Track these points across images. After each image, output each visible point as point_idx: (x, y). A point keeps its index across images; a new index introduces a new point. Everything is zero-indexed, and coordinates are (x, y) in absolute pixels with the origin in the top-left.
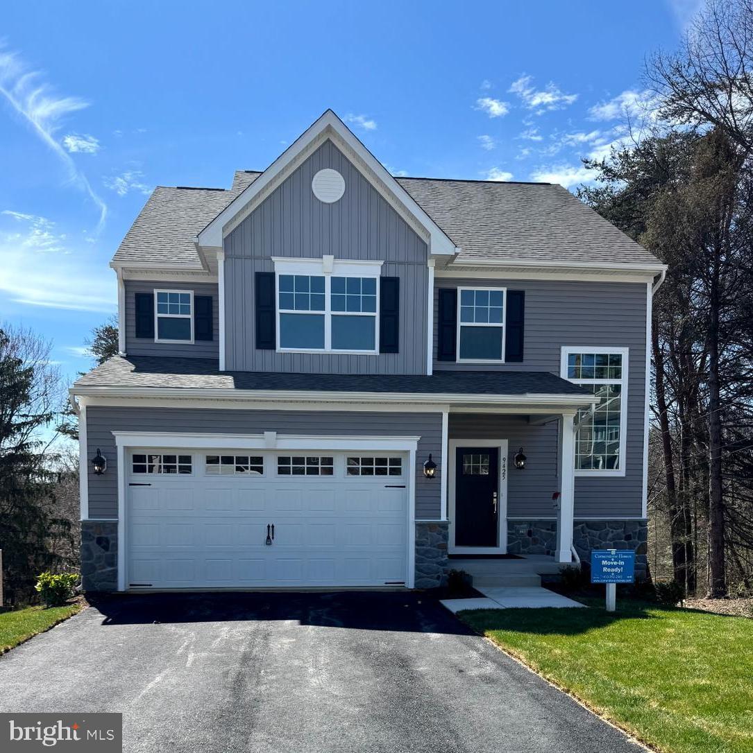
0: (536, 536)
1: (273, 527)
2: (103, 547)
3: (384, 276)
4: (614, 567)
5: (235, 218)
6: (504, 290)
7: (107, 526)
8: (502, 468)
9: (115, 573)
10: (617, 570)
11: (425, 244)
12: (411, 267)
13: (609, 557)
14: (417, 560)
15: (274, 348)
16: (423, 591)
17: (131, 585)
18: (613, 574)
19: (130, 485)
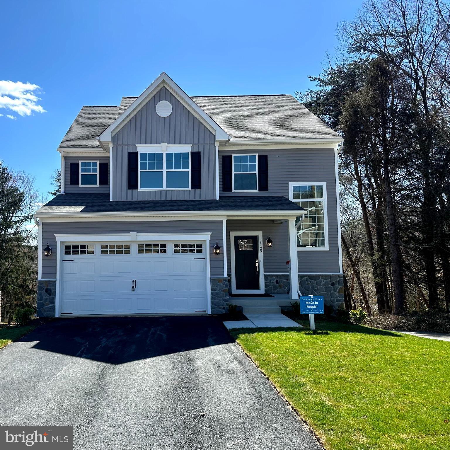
0: (281, 284)
1: (135, 281)
2: (48, 294)
3: (193, 151)
4: (312, 305)
5: (118, 127)
6: (257, 155)
7: (51, 283)
8: (260, 247)
9: (54, 307)
10: (314, 307)
11: (213, 134)
12: (206, 146)
13: (310, 299)
14: (212, 298)
15: (137, 188)
16: (215, 315)
17: (62, 313)
18: (312, 309)
19: (63, 261)
